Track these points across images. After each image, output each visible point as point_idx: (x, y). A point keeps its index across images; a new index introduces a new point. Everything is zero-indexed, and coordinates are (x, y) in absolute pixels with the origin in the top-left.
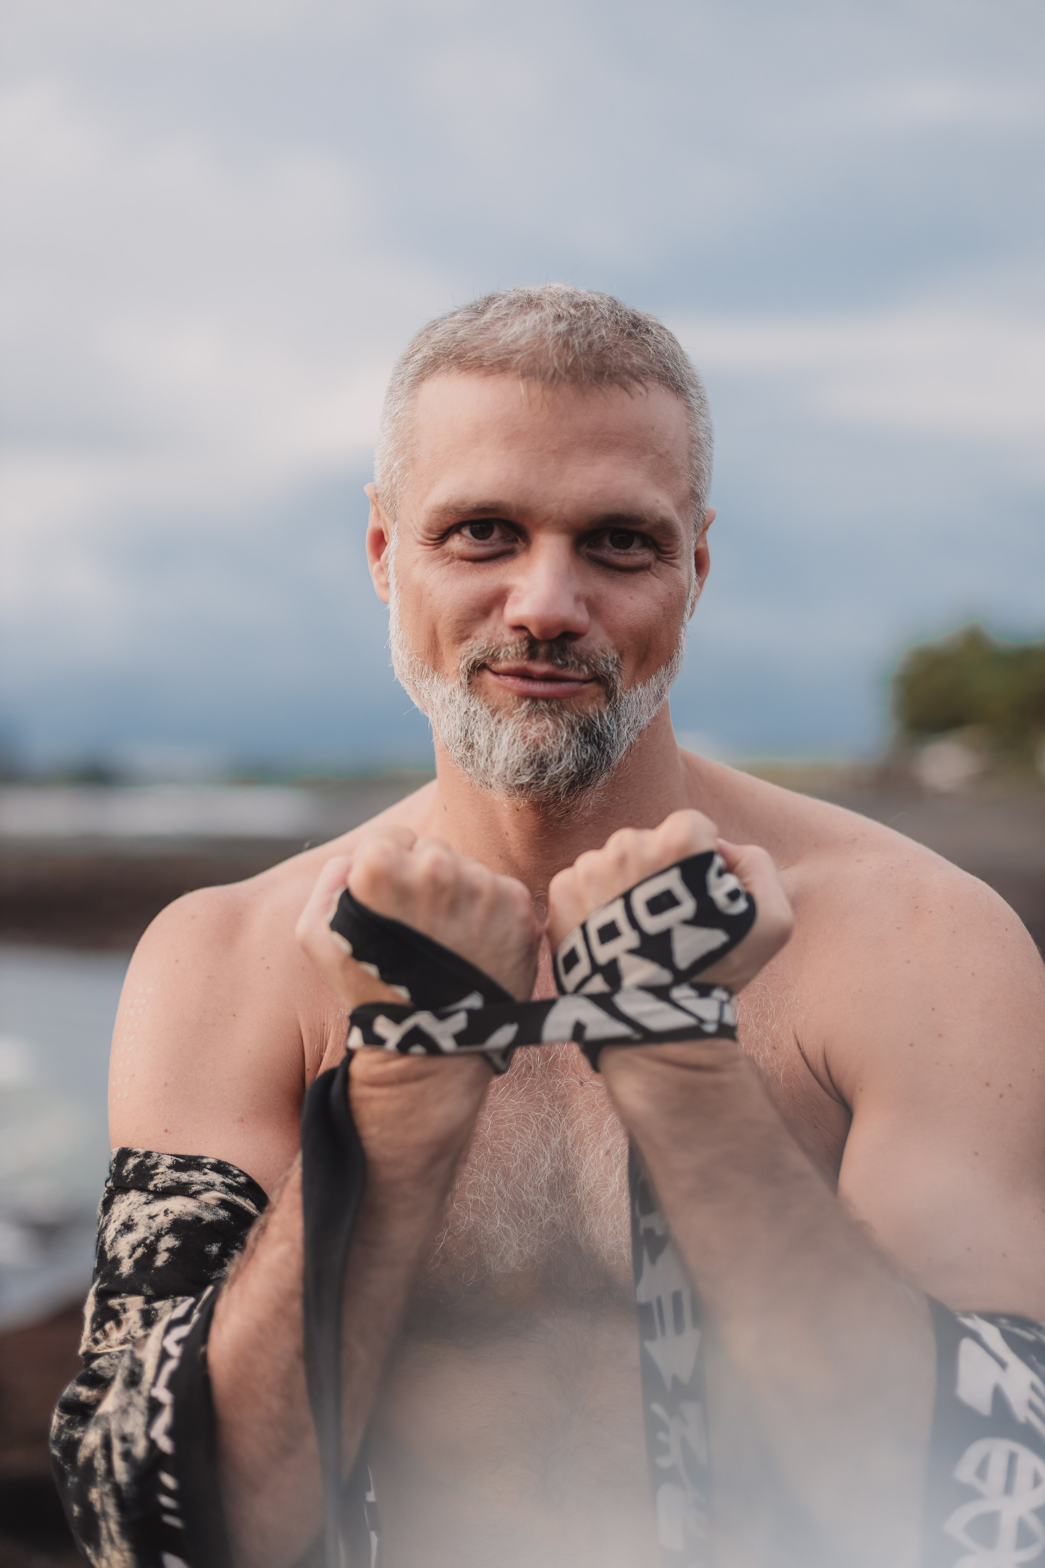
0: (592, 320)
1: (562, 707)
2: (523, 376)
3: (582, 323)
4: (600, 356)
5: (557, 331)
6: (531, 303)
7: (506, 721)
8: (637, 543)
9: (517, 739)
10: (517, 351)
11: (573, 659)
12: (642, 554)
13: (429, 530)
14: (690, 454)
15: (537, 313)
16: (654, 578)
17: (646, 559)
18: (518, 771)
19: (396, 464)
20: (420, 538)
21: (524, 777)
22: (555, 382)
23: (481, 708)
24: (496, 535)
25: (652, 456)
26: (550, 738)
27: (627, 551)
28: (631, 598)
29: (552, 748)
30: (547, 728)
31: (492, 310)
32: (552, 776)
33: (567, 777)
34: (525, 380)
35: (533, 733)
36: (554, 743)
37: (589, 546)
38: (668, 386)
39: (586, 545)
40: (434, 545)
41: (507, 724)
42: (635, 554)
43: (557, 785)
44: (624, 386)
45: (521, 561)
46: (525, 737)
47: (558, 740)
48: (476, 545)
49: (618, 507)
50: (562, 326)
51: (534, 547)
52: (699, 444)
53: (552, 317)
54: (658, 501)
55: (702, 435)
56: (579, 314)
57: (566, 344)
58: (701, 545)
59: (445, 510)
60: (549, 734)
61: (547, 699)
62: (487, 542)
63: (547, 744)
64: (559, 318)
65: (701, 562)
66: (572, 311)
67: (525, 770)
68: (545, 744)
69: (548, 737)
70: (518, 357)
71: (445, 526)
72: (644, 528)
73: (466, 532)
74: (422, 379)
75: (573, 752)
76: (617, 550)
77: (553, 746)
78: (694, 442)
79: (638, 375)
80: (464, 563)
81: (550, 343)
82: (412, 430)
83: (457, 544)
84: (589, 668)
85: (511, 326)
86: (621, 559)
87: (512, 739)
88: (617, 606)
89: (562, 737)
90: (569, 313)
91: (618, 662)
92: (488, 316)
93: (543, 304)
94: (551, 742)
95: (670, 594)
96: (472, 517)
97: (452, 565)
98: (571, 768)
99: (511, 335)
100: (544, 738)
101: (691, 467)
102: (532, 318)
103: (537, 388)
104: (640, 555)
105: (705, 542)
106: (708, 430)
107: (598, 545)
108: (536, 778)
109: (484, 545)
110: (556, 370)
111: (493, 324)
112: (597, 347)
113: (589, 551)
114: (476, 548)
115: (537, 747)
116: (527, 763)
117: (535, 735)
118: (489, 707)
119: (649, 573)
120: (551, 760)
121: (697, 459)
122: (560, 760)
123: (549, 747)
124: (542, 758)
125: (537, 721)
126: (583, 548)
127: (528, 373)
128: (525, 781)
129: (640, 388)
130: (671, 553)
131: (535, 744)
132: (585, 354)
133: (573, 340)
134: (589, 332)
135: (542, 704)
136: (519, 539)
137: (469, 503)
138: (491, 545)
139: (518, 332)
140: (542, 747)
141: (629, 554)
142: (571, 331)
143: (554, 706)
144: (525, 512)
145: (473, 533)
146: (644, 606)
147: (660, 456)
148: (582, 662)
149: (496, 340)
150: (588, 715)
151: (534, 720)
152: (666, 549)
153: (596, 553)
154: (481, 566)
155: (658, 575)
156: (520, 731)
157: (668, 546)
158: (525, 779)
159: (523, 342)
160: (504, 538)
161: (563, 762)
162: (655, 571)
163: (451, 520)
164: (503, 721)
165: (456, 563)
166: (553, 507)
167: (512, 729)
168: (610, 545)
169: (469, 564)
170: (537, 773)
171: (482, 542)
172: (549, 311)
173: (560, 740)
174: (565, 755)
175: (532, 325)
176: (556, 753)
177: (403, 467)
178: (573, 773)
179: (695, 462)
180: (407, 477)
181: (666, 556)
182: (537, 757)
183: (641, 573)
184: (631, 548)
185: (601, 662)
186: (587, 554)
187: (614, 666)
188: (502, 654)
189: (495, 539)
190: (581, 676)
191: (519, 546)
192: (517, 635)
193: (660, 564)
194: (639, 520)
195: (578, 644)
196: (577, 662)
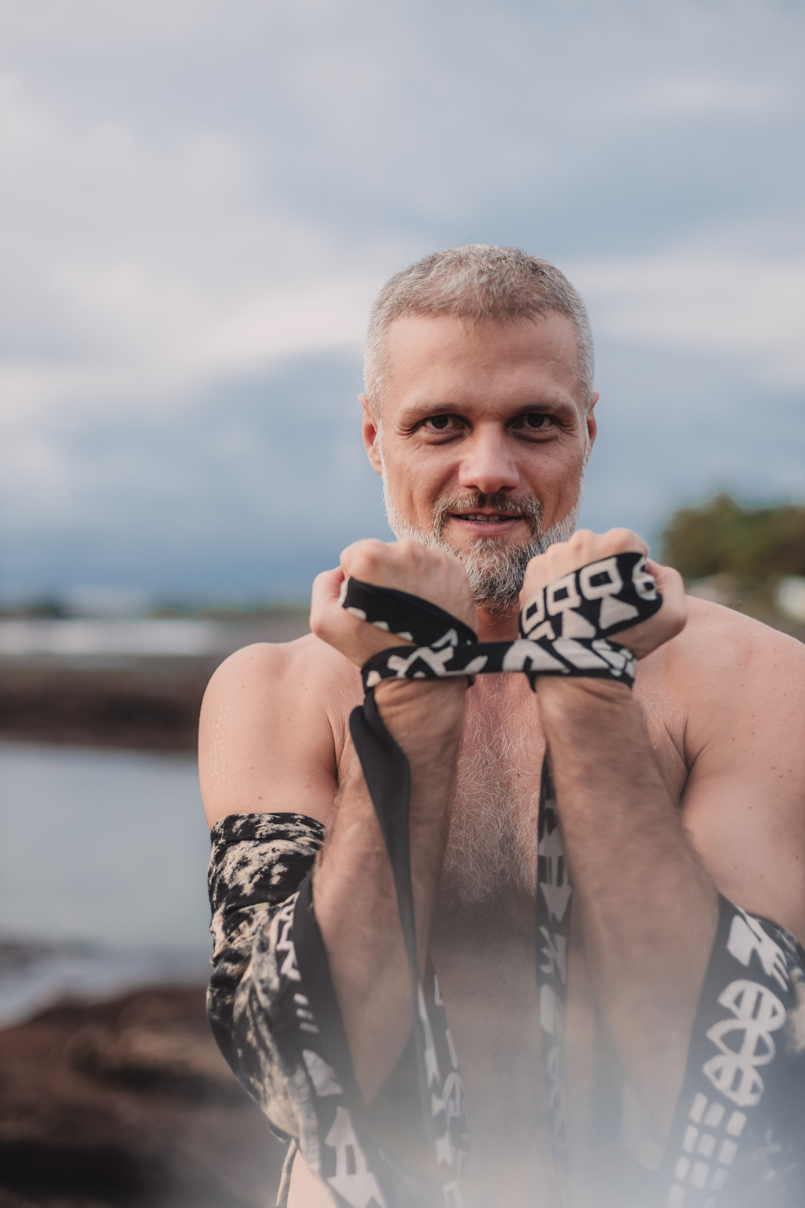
0: (504, 272)
1: (504, 543)
2: (460, 316)
3: (497, 274)
4: (512, 297)
5: (480, 282)
6: (460, 262)
7: (465, 558)
8: (546, 423)
9: (474, 571)
10: (455, 299)
11: (510, 503)
12: (551, 430)
13: (404, 425)
14: (578, 356)
15: (466, 271)
16: (561, 447)
17: (554, 433)
18: (476, 591)
19: (379, 379)
20: (398, 430)
21: (480, 595)
22: (482, 318)
23: (448, 551)
24: (449, 425)
25: (553, 362)
26: (497, 568)
27: (540, 429)
28: (546, 462)
29: (499, 575)
30: (495, 562)
31: (435, 269)
32: (499, 593)
33: (510, 593)
34: (462, 319)
35: (485, 566)
36: (500, 571)
37: (514, 427)
38: (560, 311)
39: (512, 427)
40: (407, 434)
41: (466, 560)
42: (546, 430)
43: (502, 599)
44: (529, 317)
45: (467, 443)
46: (480, 569)
47: (503, 569)
48: (437, 434)
49: (532, 400)
50: (484, 279)
51: (476, 432)
52: (584, 349)
53: (476, 272)
54: (558, 393)
55: (585, 342)
56: (495, 268)
57: (487, 291)
58: (590, 418)
59: (414, 412)
60: (496, 565)
61: (494, 537)
62: (444, 430)
63: (495, 572)
64: (481, 272)
65: (592, 429)
66: (490, 266)
67: (481, 590)
68: (494, 572)
69: (496, 567)
70: (456, 303)
71: (415, 422)
72: (550, 412)
73: (429, 424)
74: (392, 320)
75: (514, 577)
76: (534, 429)
77: (500, 573)
78: (580, 347)
79: (538, 308)
80: (429, 446)
81: (476, 292)
82: (388, 357)
83: (423, 433)
84: (520, 508)
85: (449, 280)
86: (538, 435)
87: (471, 570)
88: (537, 468)
89: (506, 567)
90: (488, 268)
91: (540, 507)
92: (433, 274)
93: (470, 263)
94: (498, 571)
95: (572, 457)
96: (433, 415)
97: (420, 449)
98: (512, 587)
99: (450, 288)
100: (493, 569)
101: (580, 365)
102: (463, 275)
103: (471, 324)
104: (549, 430)
105: (593, 415)
106: (589, 338)
107: (520, 426)
108: (489, 595)
109: (442, 433)
110: (482, 310)
111: (437, 280)
112: (509, 291)
113: (513, 430)
114: (436, 436)
115: (489, 574)
116: (482, 586)
117: (487, 567)
118: (453, 550)
119: (558, 444)
120: (498, 583)
121: (583, 359)
122: (505, 582)
123: (497, 574)
124: (492, 582)
125: (488, 556)
126: (510, 429)
127: (465, 313)
128: (481, 598)
129: (540, 317)
130: (570, 426)
131: (487, 572)
132: (501, 298)
133: (492, 288)
134: (502, 281)
135: (491, 542)
136: (466, 427)
137: (430, 406)
138: (446, 432)
139: (454, 286)
140: (492, 575)
141: (542, 431)
142: (490, 282)
143: (498, 542)
144: (469, 409)
145: (434, 425)
146: (554, 467)
147: (558, 361)
148: (515, 503)
149: (440, 292)
150: (521, 548)
151: (486, 555)
152: (567, 424)
153: (519, 431)
154: (440, 447)
155: (563, 444)
156: (476, 565)
157: (568, 421)
158: (482, 596)
159: (458, 292)
160: (455, 427)
161: (507, 583)
162: (561, 441)
163: (418, 418)
164: (464, 558)
165: (423, 447)
166: (487, 404)
167: (470, 563)
168: (528, 425)
169: (432, 447)
170: (489, 592)
171: (440, 430)
172: (475, 268)
173: (504, 570)
174: (508, 579)
175: (463, 279)
176: (502, 578)
177: (384, 381)
178: (513, 590)
179: (582, 362)
180: (387, 388)
181: (567, 428)
182: (489, 581)
183: (552, 443)
184: (543, 426)
185: (529, 506)
186: (513, 433)
187: (538, 510)
188: (458, 504)
189: (450, 428)
190: (516, 515)
191: (466, 431)
192: (470, 491)
193: (564, 435)
194: (547, 407)
195: (513, 494)
196: (513, 507)
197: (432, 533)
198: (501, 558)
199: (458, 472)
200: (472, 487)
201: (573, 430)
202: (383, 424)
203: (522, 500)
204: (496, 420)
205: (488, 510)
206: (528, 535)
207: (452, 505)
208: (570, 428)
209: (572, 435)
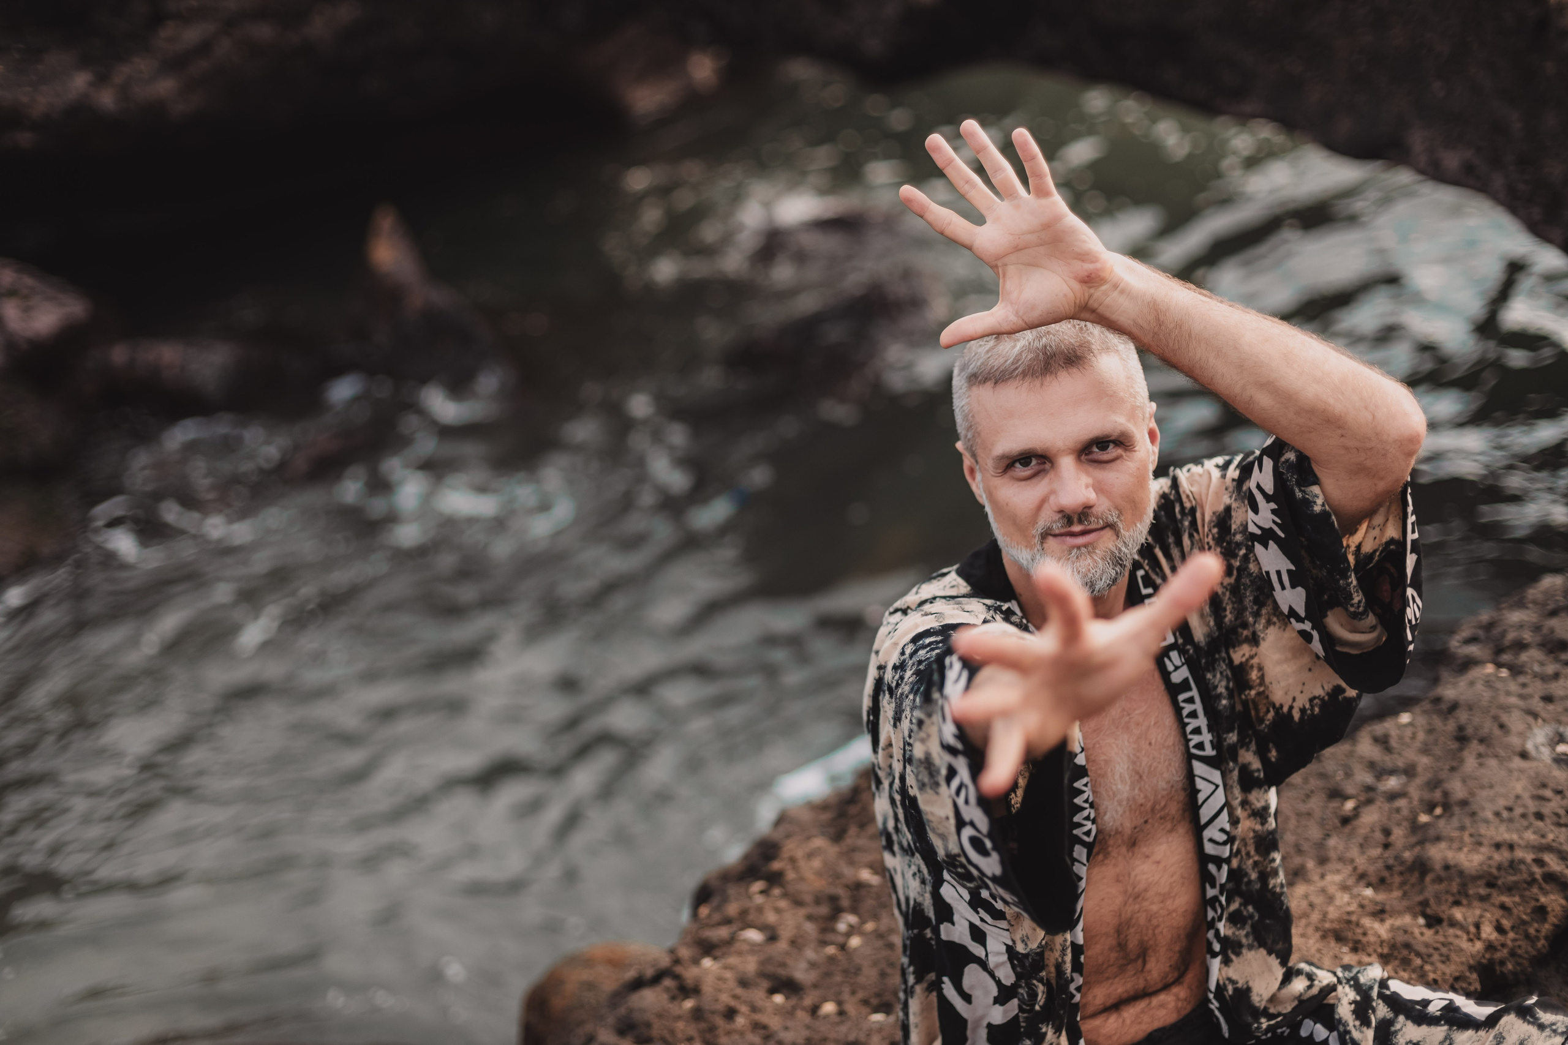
1: (1094, 548)
8: (1111, 446)
11: (1093, 519)
12: (1115, 452)
16: (1127, 463)
17: (1119, 453)
19: (969, 435)
24: (1034, 462)
27: (1107, 451)
30: (1089, 564)
32: (1098, 589)
37: (1086, 454)
39: (1084, 455)
40: (1001, 476)
42: (1112, 452)
46: (1079, 571)
48: (1024, 471)
49: (1097, 433)
51: (1056, 466)
54: (1117, 423)
59: (1004, 457)
60: (1091, 567)
61: (1085, 546)
62: (1029, 468)
68: (1090, 573)
71: (1005, 465)
72: (1113, 438)
73: (1018, 465)
76: (1102, 453)
80: (1021, 482)
84: (1103, 521)
86: (1105, 458)
88: (1112, 484)
89: (1099, 566)
91: (1118, 514)
94: (1093, 570)
95: (1139, 468)
96: (1019, 457)
98: (1107, 580)
100: (1089, 569)
104: (1113, 452)
107: (1091, 453)
109: (1029, 470)
113: (1086, 457)
115: (1087, 575)
117: (1084, 570)
118: (1055, 557)
119: (1123, 461)
120: (1096, 580)
122: (1101, 578)
123: (1093, 573)
124: (1091, 581)
125: (1082, 561)
126: (1083, 457)
130: (1132, 445)
135: (1083, 550)
136: (1047, 462)
137: (1015, 451)
138: (1032, 468)
141: (1108, 453)
143: (1090, 549)
144: (1046, 450)
145: (1021, 464)
146: (1124, 480)
147: (1110, 395)
148: (1097, 518)
150: (1110, 550)
152: (1127, 444)
153: (1090, 457)
154: (1028, 482)
155: (1129, 459)
157: (1129, 442)
160: (1038, 464)
162: (1127, 458)
163: (1007, 461)
165: (1017, 483)
166: (1060, 443)
168: (1097, 451)
169: (1024, 482)
171: (1026, 468)
173: (1098, 568)
174: (1103, 576)
176: (1098, 576)
177: (974, 437)
178: (1111, 584)
179: (1132, 390)
180: (978, 442)
181: (1128, 448)
182: (1088, 581)
183: (1118, 462)
184: (1109, 449)
185: (1110, 516)
186: (1086, 460)
187: (1117, 518)
188: (1054, 527)
189: (1034, 465)
190: (1100, 526)
191: (1048, 466)
192: (1060, 515)
193: (1128, 453)
194: (1108, 436)
195: (1094, 510)
196: (1096, 520)
197: (1036, 549)
198: (1095, 561)
199: (1049, 500)
200: (1061, 511)
201: (1134, 447)
202: (979, 468)
203: (1102, 514)
204: (1070, 454)
205: (1077, 528)
206: (1115, 537)
207: (1049, 528)
208: (1132, 447)
209: (1135, 451)
